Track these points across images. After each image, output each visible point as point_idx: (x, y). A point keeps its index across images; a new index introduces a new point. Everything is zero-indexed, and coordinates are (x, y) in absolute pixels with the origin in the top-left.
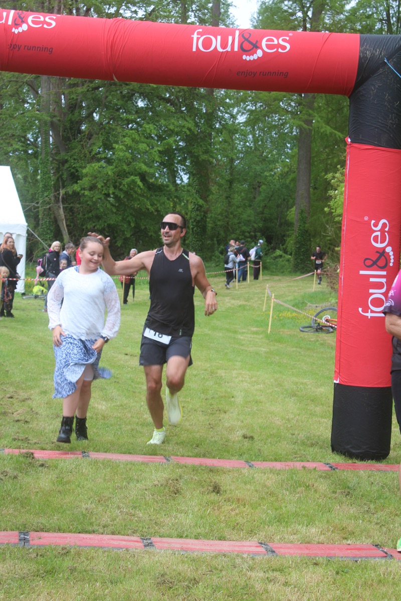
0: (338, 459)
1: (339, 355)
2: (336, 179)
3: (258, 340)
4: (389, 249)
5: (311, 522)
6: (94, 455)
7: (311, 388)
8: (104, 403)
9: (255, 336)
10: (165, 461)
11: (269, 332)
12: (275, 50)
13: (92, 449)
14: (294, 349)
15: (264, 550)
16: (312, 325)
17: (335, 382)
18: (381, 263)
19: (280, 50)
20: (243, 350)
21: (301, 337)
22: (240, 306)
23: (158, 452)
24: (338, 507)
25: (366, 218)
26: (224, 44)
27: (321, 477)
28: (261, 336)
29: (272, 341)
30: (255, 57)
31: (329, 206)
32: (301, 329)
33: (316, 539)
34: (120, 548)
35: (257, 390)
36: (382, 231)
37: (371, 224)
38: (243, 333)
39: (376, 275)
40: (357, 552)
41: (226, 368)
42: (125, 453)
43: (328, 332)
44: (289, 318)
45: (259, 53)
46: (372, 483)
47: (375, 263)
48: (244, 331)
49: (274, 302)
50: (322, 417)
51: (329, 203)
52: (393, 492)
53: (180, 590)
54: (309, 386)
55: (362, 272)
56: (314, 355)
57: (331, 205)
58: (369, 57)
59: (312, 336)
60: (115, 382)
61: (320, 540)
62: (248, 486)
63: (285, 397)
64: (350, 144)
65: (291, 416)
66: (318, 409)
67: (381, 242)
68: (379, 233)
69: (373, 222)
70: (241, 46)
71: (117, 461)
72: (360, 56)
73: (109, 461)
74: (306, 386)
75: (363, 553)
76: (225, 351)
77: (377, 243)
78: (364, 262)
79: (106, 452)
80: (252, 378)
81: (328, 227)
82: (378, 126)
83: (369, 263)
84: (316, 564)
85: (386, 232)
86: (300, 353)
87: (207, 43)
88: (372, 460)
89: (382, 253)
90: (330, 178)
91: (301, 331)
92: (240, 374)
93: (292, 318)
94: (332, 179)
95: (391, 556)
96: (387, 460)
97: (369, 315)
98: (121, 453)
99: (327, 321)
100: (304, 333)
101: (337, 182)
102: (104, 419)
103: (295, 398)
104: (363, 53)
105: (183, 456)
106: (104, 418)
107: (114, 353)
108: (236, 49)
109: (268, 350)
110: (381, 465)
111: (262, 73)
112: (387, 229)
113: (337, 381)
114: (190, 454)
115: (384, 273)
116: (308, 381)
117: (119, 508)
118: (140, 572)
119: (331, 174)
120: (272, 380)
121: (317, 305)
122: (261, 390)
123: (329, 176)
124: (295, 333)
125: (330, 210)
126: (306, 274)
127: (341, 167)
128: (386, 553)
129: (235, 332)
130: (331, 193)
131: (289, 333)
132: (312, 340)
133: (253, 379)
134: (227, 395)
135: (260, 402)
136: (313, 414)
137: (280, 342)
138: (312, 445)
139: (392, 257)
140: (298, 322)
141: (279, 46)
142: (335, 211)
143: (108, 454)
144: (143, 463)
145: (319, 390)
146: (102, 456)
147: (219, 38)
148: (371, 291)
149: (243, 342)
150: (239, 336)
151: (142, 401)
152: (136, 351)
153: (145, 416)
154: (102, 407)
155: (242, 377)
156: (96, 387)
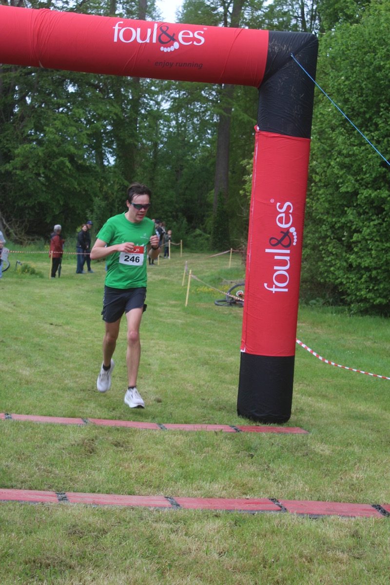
0: (243, 422)
1: (245, 326)
2: (251, 165)
3: (175, 313)
4: (292, 230)
5: (214, 480)
6: (16, 417)
7: (222, 358)
8: (28, 369)
9: (173, 309)
10: (83, 423)
11: (186, 305)
12: (191, 42)
13: (14, 411)
14: (209, 321)
15: (169, 504)
16: (227, 299)
17: (242, 351)
18: (286, 242)
19: (195, 43)
20: (161, 321)
21: (216, 310)
22: (161, 281)
23: (77, 415)
24: (240, 466)
25: (272, 201)
26: (143, 37)
27: (226, 438)
28: (179, 309)
29: (188, 313)
30: (172, 49)
31: (244, 190)
32: (216, 303)
33: (218, 494)
34: (35, 502)
35: (172, 359)
36: (287, 212)
37: (276, 206)
38: (162, 306)
39: (281, 254)
40: (254, 506)
41: (145, 338)
42: (44, 416)
43: (241, 306)
44: (205, 293)
45: (176, 46)
46: (273, 444)
47: (279, 242)
48: (163, 304)
49: (191, 277)
50: (231, 384)
51: (244, 187)
52: (291, 452)
53: (90, 540)
54: (221, 356)
55: (267, 251)
56: (227, 327)
57: (246, 188)
58: (276, 52)
59: (226, 309)
60: (40, 349)
61: (221, 496)
62: (159, 447)
63: (198, 365)
64: (259, 132)
65: (202, 383)
66: (228, 377)
67: (286, 223)
68: (283, 215)
69: (278, 204)
70: (159, 38)
71: (38, 422)
72: (268, 51)
73: (30, 422)
74: (218, 356)
75: (260, 507)
77: (282, 223)
78: (270, 241)
79: (28, 414)
80: (168, 347)
81: (243, 208)
82: (284, 116)
83: (274, 242)
84: (216, 516)
85: (290, 213)
86: (214, 325)
87: (127, 35)
88: (274, 423)
89: (286, 232)
90: (245, 164)
91: (216, 305)
92: (158, 343)
93: (209, 293)
94: (247, 165)
95: (285, 509)
96: (287, 423)
97: (274, 290)
98: (42, 415)
99: (240, 296)
100: (219, 306)
101: (252, 167)
102: (27, 384)
103: (207, 366)
104: (272, 48)
105: (100, 418)
106: (27, 382)
107: (40, 322)
108: (154, 41)
109: (184, 322)
110: (282, 428)
111: (178, 64)
112: (291, 211)
113: (243, 350)
114: (107, 417)
115: (288, 252)
116: (220, 350)
117: (37, 465)
118: (54, 523)
119: (246, 160)
120: (186, 350)
121: (232, 281)
122: (175, 359)
123: (245, 162)
124: (211, 306)
125: (245, 193)
126: (223, 252)
128: (281, 507)
130: (246, 177)
131: (205, 306)
132: (226, 313)
133: (169, 349)
134: (144, 363)
135: (175, 370)
136: (223, 381)
137: (195, 314)
138: (220, 409)
139: (295, 237)
140: (213, 297)
141: (194, 39)
142: (250, 195)
143: (29, 416)
144: (62, 425)
145: (229, 359)
146: (24, 418)
147: (139, 30)
148: (276, 268)
149: (162, 314)
150: (158, 309)
151: (64, 368)
152: (61, 321)
153: (66, 382)
154: (26, 372)
155: (159, 346)
156: (21, 354)
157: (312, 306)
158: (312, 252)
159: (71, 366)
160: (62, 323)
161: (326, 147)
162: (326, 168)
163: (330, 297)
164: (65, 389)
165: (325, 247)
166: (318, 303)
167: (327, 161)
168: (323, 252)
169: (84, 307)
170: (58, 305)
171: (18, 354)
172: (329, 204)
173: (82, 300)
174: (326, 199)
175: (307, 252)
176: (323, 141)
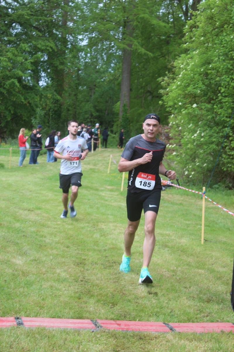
2: (165, 82)
3: (115, 196)
7: (176, 240)
8: (20, 257)
9: (113, 193)
10: (93, 325)
11: (122, 190)
13: (23, 313)
20: (109, 205)
22: (91, 169)
23: (84, 315)
28: (116, 193)
31: (163, 100)
38: (102, 191)
41: (103, 221)
42: (53, 318)
48: (102, 189)
50: (197, 267)
51: (162, 98)
54: (173, 238)
60: (24, 236)
63: (159, 248)
66: (190, 260)
71: (51, 329)
73: (44, 329)
76: (97, 206)
79: (36, 316)
92: (116, 226)
94: (162, 82)
101: (165, 83)
102: (24, 276)
105: (107, 319)
106: (25, 274)
107: (15, 208)
114: (112, 316)
116: (170, 232)
120: (142, 232)
123: (160, 79)
125: (163, 103)
127: (169, 73)
129: (97, 190)
130: (161, 91)
134: (114, 247)
136: (189, 265)
142: (167, 104)
144: (75, 331)
145: (182, 241)
146: (35, 322)
149: (106, 198)
150: (101, 193)
151: (51, 255)
152: (31, 206)
153: (58, 271)
154: (19, 261)
155: (119, 229)
156: (10, 242)
157: (215, 190)
158: (217, 147)
159: (55, 252)
160: (33, 208)
161: (229, 66)
162: (230, 82)
163: (230, 182)
164: (59, 280)
165: (228, 144)
166: (220, 187)
167: (230, 76)
168: (227, 148)
169: (44, 192)
170: (24, 191)
171: (7, 242)
172: (232, 110)
173: (41, 186)
174: (229, 106)
175: (213, 147)
176: (227, 61)
